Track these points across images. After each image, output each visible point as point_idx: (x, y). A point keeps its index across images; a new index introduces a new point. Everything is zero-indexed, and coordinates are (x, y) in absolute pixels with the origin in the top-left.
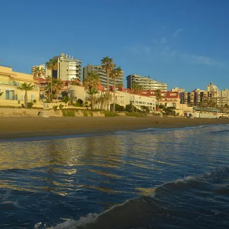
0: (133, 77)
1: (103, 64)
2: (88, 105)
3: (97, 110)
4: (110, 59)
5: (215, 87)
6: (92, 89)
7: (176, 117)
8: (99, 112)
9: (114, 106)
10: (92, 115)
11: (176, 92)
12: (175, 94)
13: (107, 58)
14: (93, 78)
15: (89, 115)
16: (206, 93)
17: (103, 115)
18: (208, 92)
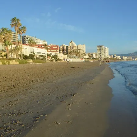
0: (25, 37)
1: (12, 23)
2: (3, 55)
3: (12, 59)
4: (17, 19)
5: (74, 43)
6: (7, 42)
7: (62, 62)
8: (14, 61)
9: (22, 56)
10: (9, 63)
11: (57, 46)
12: (56, 47)
13: (15, 18)
14: (7, 32)
15: (7, 64)
16: (69, 47)
17: (18, 63)
18: (71, 46)
